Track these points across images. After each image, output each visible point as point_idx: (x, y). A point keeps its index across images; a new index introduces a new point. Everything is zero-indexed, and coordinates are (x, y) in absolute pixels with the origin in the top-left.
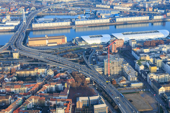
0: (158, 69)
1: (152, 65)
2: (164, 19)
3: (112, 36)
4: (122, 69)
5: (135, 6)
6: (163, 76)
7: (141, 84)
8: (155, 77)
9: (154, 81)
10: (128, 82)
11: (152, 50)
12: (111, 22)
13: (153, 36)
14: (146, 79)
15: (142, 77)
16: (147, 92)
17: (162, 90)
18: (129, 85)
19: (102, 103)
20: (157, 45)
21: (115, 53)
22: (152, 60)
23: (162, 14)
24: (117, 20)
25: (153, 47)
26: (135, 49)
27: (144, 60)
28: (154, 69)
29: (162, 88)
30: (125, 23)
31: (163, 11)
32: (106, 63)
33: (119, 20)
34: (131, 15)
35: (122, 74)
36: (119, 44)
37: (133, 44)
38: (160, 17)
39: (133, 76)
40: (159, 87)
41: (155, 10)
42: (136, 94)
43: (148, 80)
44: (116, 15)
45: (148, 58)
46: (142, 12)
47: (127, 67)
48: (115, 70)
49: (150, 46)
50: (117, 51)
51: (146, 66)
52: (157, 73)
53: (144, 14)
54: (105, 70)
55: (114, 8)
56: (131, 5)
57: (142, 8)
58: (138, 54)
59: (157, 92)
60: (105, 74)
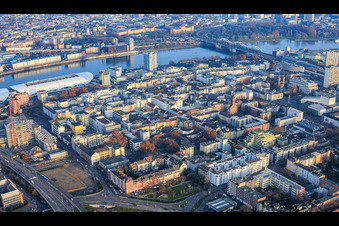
0: (85, 128)
1: (75, 124)
2: (83, 57)
3: (11, 90)
4: (34, 135)
5: (38, 45)
6: (94, 137)
7: (64, 154)
8: (82, 140)
9: (82, 147)
10: (45, 153)
11: (73, 102)
12: (5, 70)
13: (70, 83)
14: (70, 144)
15: (64, 143)
16: (75, 163)
17: (96, 157)
18: (47, 157)
19: (12, 189)
20: (78, 94)
21: (18, 114)
22: (74, 117)
23: (79, 51)
24: (14, 66)
25: (73, 97)
26: (48, 105)
27: (62, 119)
28: (79, 129)
29: (95, 154)
30: (27, 70)
31: (80, 47)
32: (8, 130)
33: (17, 66)
34: (33, 57)
35: (35, 142)
36: (23, 100)
37: (43, 97)
38: (77, 55)
39: (50, 143)
40: (91, 154)
41: (68, 46)
42: (59, 170)
43: (73, 147)
44: (12, 59)
45: (68, 114)
46: (49, 50)
47: (39, 131)
48: (23, 138)
49: (68, 97)
50: (21, 111)
51: (67, 127)
52: (84, 134)
53: (53, 54)
54: (9, 140)
55: (7, 49)
56: (31, 43)
57: (48, 45)
58: (53, 111)
59: (88, 162)
60: (10, 146)
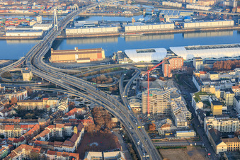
0: (225, 108)
1: (216, 103)
3: (169, 51)
4: (170, 106)
5: (218, 6)
6: (229, 122)
7: (192, 134)
8: (215, 123)
9: (212, 130)
10: (174, 128)
11: (224, 76)
12: (176, 28)
14: (203, 124)
15: (196, 122)
16: (200, 148)
17: (222, 147)
18: (173, 133)
21: (168, 78)
22: (218, 94)
24: (186, 25)
26: (197, 74)
27: (205, 93)
28: (217, 109)
29: (223, 144)
30: (198, 31)
33: (189, 25)
34: (208, 18)
35: (169, 114)
36: (176, 64)
37: (197, 64)
39: (182, 119)
40: (218, 142)
42: (180, 151)
43: (205, 128)
44: (186, 18)
45: (212, 90)
47: (177, 104)
48: (158, 107)
49: (221, 70)
50: (171, 76)
51: (207, 103)
53: (228, 18)
54: (144, 106)
55: (188, 6)
56: (212, 3)
57: (227, 7)
58: (200, 81)
59: (214, 150)
60: (144, 112)
